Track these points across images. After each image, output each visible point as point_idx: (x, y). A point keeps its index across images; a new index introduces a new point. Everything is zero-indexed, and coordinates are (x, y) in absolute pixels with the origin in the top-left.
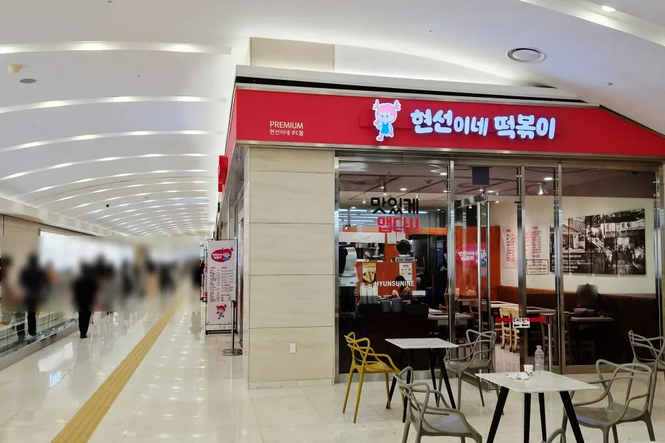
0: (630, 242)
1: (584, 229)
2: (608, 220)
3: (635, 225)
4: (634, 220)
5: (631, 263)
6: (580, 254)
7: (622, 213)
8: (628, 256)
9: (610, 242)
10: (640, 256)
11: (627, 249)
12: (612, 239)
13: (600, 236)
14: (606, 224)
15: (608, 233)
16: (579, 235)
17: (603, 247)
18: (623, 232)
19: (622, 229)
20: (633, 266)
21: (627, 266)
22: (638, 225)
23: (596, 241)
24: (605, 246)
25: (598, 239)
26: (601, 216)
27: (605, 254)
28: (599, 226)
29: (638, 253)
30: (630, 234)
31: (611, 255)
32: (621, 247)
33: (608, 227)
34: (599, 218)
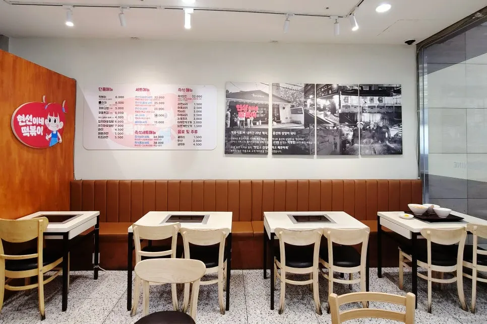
0: (383, 118)
1: (303, 99)
2: (344, 91)
3: (388, 101)
4: (389, 95)
5: (383, 141)
6: (293, 130)
7: (370, 86)
8: (378, 134)
9: (349, 118)
10: (397, 135)
11: (378, 127)
12: (353, 115)
13: (333, 110)
14: (342, 97)
15: (347, 107)
16: (293, 106)
17: (338, 123)
18: (372, 107)
19: (369, 104)
20: (386, 145)
21: (378, 146)
22: (395, 101)
23: (326, 115)
24: (341, 122)
25: (329, 113)
26: (335, 86)
27: (341, 131)
28: (331, 97)
29: (393, 132)
30: (383, 110)
31: (352, 133)
32: (368, 124)
33: (346, 101)
34: (331, 89)
